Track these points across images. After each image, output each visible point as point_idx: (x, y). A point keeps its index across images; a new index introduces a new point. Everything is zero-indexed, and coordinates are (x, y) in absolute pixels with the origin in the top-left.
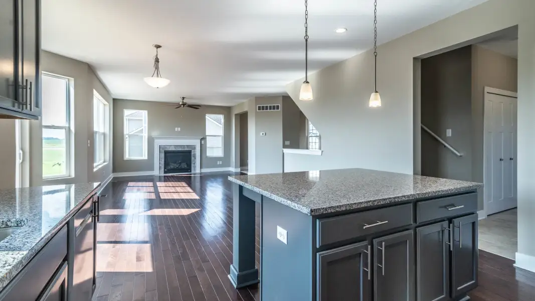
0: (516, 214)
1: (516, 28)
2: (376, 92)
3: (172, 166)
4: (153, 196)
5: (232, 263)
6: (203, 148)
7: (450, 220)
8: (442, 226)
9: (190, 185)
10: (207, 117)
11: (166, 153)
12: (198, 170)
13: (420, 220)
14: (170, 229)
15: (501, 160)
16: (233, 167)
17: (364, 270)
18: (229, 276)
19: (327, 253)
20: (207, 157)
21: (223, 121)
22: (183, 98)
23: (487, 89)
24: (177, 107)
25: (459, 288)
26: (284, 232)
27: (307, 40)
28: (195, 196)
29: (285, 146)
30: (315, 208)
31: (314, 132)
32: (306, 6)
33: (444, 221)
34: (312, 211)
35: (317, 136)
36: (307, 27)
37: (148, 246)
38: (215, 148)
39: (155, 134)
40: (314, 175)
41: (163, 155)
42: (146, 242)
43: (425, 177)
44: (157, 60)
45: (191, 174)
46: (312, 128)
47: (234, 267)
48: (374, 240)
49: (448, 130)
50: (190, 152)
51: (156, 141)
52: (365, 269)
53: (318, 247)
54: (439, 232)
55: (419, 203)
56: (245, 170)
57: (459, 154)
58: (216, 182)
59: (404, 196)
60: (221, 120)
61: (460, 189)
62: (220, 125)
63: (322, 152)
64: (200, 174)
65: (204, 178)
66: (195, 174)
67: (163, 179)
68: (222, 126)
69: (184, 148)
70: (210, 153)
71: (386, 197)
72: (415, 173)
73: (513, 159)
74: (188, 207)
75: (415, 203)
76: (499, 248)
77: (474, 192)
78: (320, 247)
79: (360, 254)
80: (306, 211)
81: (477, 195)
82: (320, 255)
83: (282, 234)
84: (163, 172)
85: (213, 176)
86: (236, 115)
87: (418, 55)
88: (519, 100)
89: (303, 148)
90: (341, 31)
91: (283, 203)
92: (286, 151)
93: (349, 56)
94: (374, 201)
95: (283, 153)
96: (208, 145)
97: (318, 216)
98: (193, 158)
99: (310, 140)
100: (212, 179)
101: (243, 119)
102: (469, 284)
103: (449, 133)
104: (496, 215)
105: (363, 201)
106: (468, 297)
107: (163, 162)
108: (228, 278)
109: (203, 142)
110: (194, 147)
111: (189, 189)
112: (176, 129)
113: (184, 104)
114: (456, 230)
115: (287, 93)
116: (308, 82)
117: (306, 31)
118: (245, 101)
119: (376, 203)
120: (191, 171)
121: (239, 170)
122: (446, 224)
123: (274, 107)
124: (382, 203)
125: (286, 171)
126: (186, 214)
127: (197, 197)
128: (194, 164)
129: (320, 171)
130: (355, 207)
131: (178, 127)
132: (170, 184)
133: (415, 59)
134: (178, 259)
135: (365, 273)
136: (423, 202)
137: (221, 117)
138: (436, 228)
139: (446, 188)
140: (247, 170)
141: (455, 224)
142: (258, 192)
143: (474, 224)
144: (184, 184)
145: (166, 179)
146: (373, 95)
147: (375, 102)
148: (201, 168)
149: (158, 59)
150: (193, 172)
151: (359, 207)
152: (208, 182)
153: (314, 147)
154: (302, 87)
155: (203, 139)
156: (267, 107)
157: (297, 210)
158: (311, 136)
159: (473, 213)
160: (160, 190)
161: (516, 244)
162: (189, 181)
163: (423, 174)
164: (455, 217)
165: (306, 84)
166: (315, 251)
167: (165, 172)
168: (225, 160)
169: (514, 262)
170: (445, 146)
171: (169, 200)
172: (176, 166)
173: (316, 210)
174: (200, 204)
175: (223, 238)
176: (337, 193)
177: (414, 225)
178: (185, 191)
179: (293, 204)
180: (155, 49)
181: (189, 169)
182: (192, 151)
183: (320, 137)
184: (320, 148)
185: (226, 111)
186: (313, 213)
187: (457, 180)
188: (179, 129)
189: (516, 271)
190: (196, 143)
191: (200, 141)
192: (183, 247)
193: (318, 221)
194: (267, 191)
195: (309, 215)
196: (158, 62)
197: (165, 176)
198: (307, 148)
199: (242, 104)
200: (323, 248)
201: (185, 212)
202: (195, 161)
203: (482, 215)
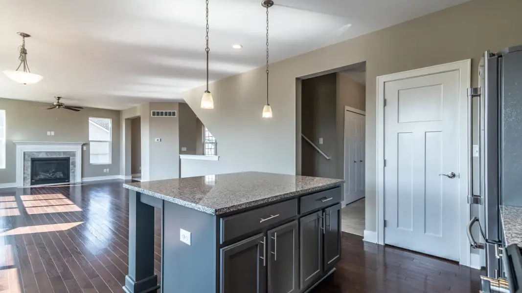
0: (364, 202)
1: (364, 63)
2: (268, 105)
3: (42, 176)
4: (16, 212)
5: (127, 273)
6: (85, 155)
7: (323, 210)
8: (318, 215)
9: (68, 196)
10: (90, 121)
11: (34, 161)
12: (78, 179)
13: (303, 211)
14: (45, 248)
15: (355, 162)
16: (122, 175)
17: (260, 259)
18: (124, 288)
19: (229, 247)
20: (90, 164)
21: (110, 125)
22: (59, 98)
23: (347, 108)
24: (49, 107)
25: (329, 263)
26: (188, 234)
27: (208, 52)
28: (76, 208)
29: (181, 152)
30: (219, 208)
31: (211, 138)
32: (207, 21)
33: (319, 211)
34: (216, 211)
35: (212, 143)
36: (208, 40)
37: (14, 271)
38: (101, 155)
39: (16, 138)
40: (210, 179)
41: (29, 164)
42: (10, 267)
43: (305, 177)
44: (24, 52)
45: (69, 184)
46: (208, 135)
47: (129, 277)
48: (268, 232)
49: (320, 139)
50: (68, 159)
51: (18, 147)
52: (261, 257)
53: (221, 243)
54: (316, 220)
55: (303, 198)
56: (138, 177)
57: (328, 158)
58: (103, 192)
59: (291, 193)
60: (108, 124)
61: (330, 185)
62: (107, 130)
63: (219, 157)
64: (82, 183)
65: (86, 188)
66: (74, 184)
67: (29, 191)
68: (109, 131)
69: (60, 155)
70: (93, 160)
71: (278, 194)
72: (297, 174)
73: (362, 161)
74: (67, 221)
75: (299, 198)
76: (354, 229)
77: (338, 187)
78: (223, 243)
79: (257, 245)
80: (210, 211)
81: (341, 189)
82: (223, 250)
83: (185, 236)
84: (30, 184)
85: (99, 186)
86: (126, 119)
87: (299, 76)
88: (367, 117)
89: (199, 154)
90: (237, 47)
91: (187, 206)
92: (183, 157)
93: (244, 70)
94: (269, 198)
95: (180, 160)
96: (91, 152)
97: (222, 215)
98: (71, 166)
99: (206, 146)
100: (98, 189)
101: (135, 124)
102: (336, 258)
103: (321, 141)
104: (352, 204)
105: (260, 199)
106: (334, 269)
107: (29, 171)
108: (123, 290)
109: (85, 148)
110: (74, 154)
111: (68, 201)
112: (48, 133)
113: (60, 105)
114: (327, 216)
115: (184, 101)
116: (209, 92)
117: (207, 44)
118: (138, 105)
119: (270, 200)
120: (69, 181)
121: (130, 178)
122: (320, 213)
123: (170, 113)
124: (275, 199)
125: (182, 177)
126: (66, 229)
127: (78, 209)
128: (74, 172)
129: (216, 175)
130: (253, 204)
131: (51, 131)
132: (40, 197)
133: (297, 79)
134: (57, 280)
135: (261, 260)
136: (305, 197)
137: (109, 122)
138: (313, 217)
139: (321, 185)
140: (140, 177)
141: (327, 213)
142: (160, 197)
143: (339, 211)
144: (60, 196)
145: (33, 192)
146: (265, 107)
147: (267, 113)
148: (82, 176)
149: (26, 50)
150: (72, 181)
151: (256, 204)
152: (93, 192)
153: (210, 153)
154: (203, 96)
155: (86, 145)
156: (162, 113)
157: (201, 211)
158: (207, 143)
159: (338, 203)
160: (26, 204)
161: (364, 224)
162: (66, 192)
163: (303, 174)
164: (327, 207)
165: (207, 94)
166: (219, 247)
167: (32, 184)
168: (114, 167)
169: (363, 237)
170: (318, 152)
171: (41, 215)
172: (49, 175)
173: (220, 209)
174: (83, 216)
175: (115, 249)
176: (237, 194)
177: (299, 216)
178: (63, 203)
179: (198, 206)
180: (22, 37)
181: (66, 178)
182: (71, 158)
183: (216, 144)
184: (216, 154)
185: (115, 115)
186: (217, 213)
187: (328, 178)
188: (53, 133)
189: (365, 244)
190: (77, 149)
191: (80, 147)
192: (64, 266)
193: (221, 219)
194: (170, 196)
195: (214, 214)
196: (26, 53)
197: (31, 188)
198: (203, 154)
199: (134, 109)
200: (226, 244)
201: (65, 227)
202: (75, 170)
203: (343, 205)
